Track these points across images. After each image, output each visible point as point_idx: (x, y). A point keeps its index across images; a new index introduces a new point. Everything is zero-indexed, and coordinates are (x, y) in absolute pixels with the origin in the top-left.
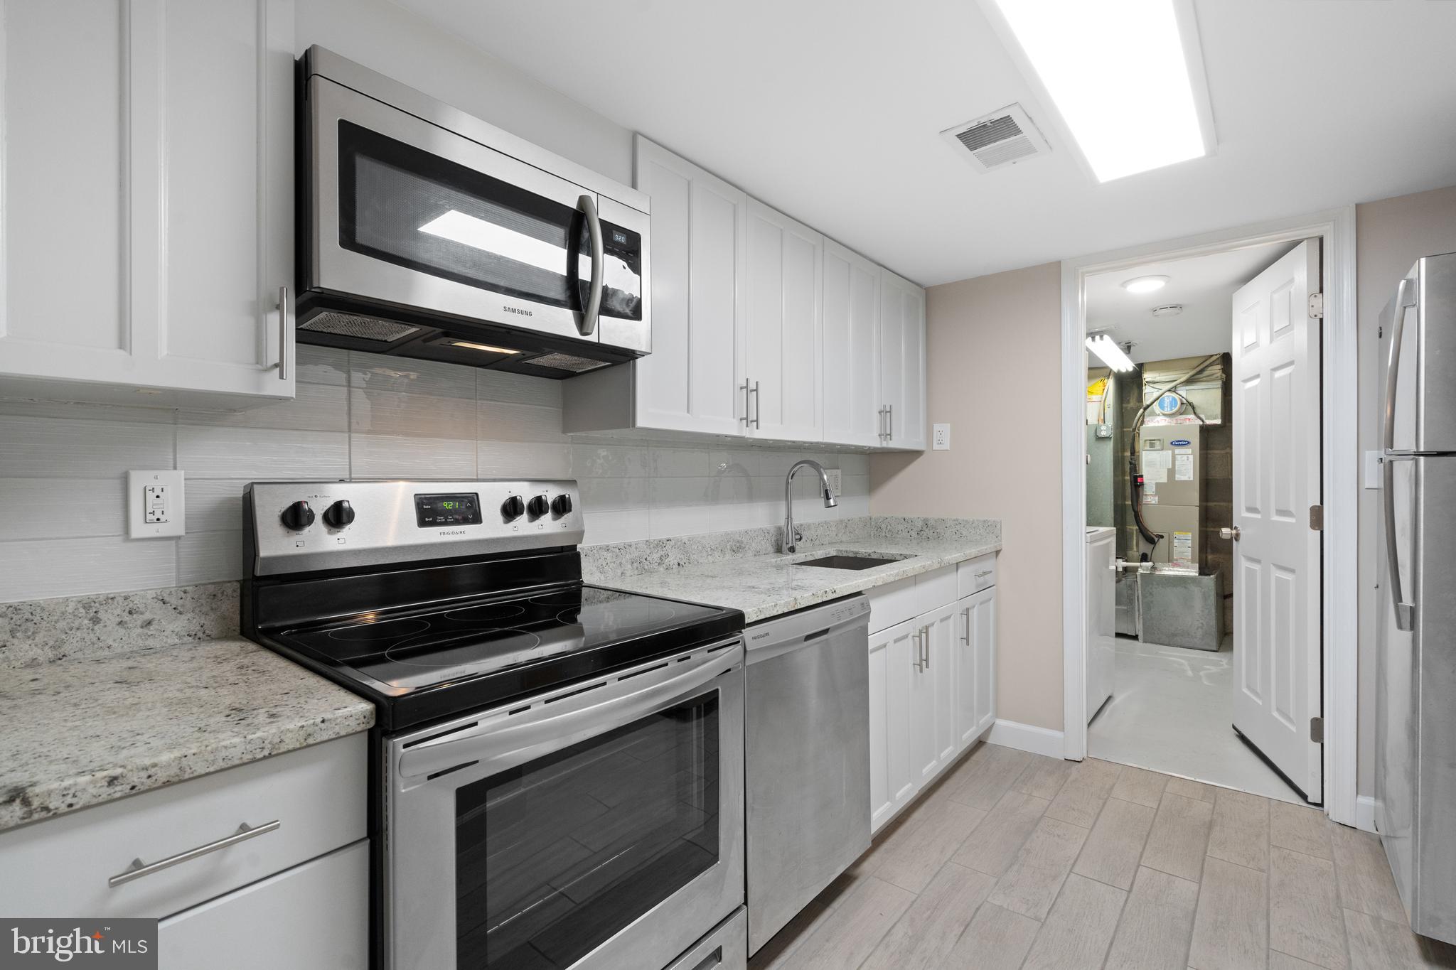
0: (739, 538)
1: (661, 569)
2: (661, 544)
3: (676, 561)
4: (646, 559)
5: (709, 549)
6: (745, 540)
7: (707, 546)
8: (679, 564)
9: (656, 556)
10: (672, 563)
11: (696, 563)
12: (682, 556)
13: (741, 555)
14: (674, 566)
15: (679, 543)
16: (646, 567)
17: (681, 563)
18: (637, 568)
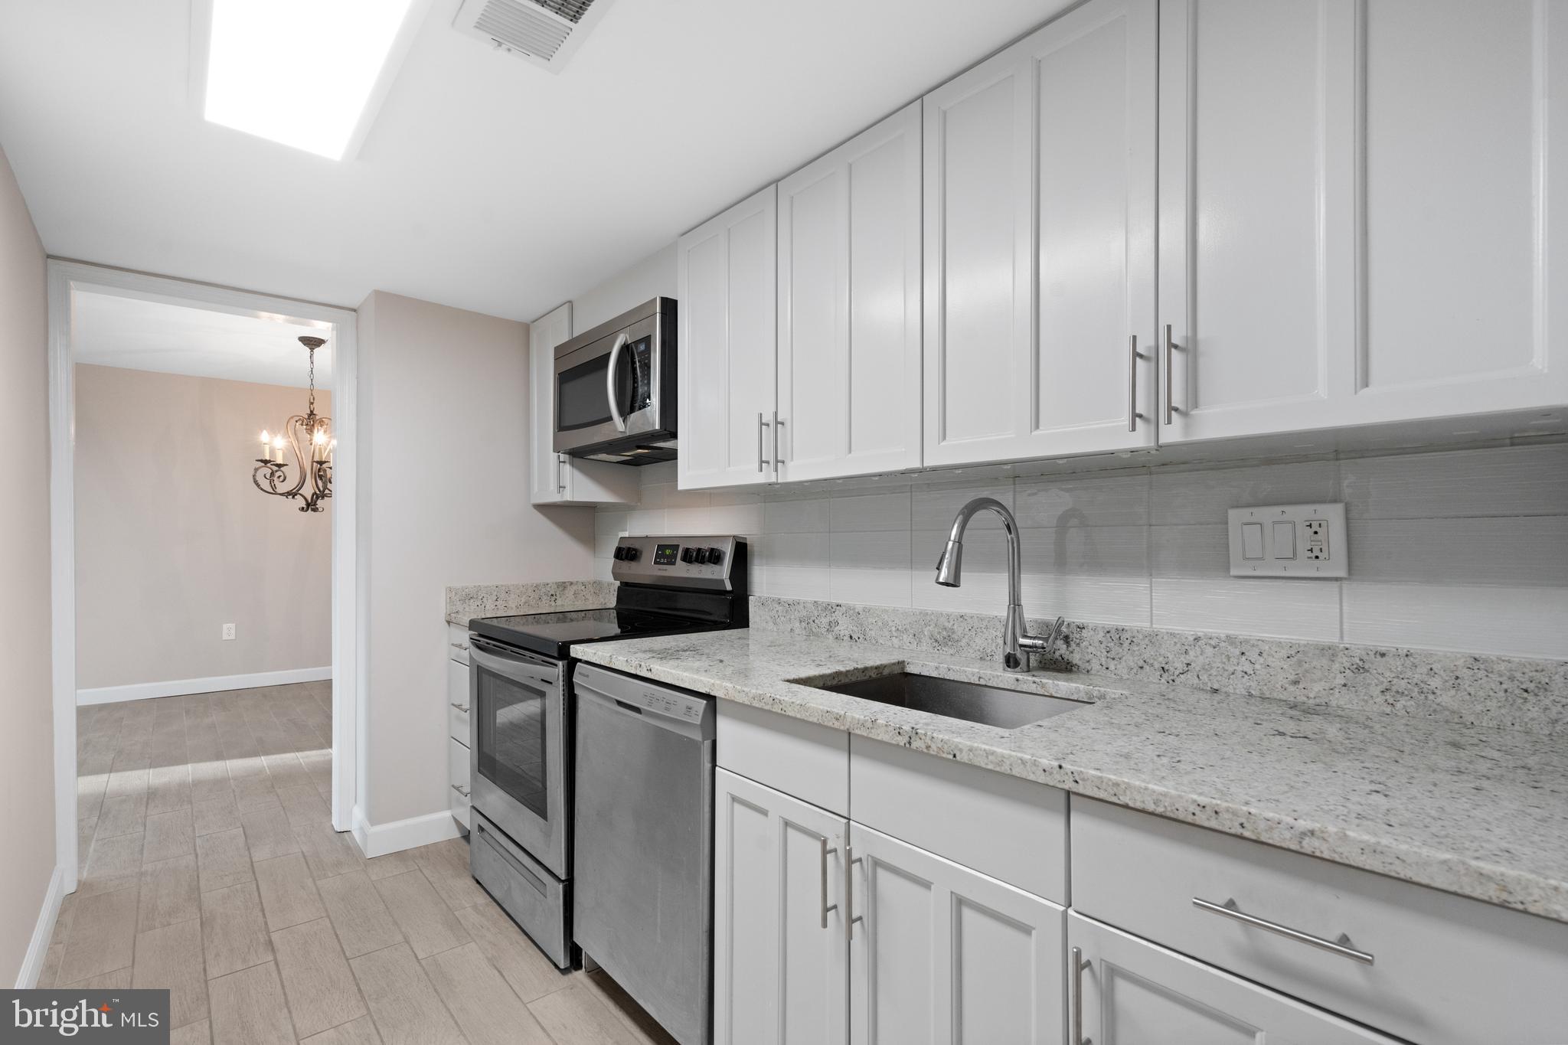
0: (946, 624)
1: (830, 636)
2: (830, 608)
3: (847, 633)
4: (814, 621)
5: (894, 629)
6: (959, 629)
7: (891, 624)
8: (851, 637)
9: (825, 621)
10: (842, 633)
11: (874, 642)
12: (855, 628)
13: (952, 651)
14: (845, 638)
15: (852, 612)
16: (814, 630)
17: (854, 636)
18: (805, 628)
